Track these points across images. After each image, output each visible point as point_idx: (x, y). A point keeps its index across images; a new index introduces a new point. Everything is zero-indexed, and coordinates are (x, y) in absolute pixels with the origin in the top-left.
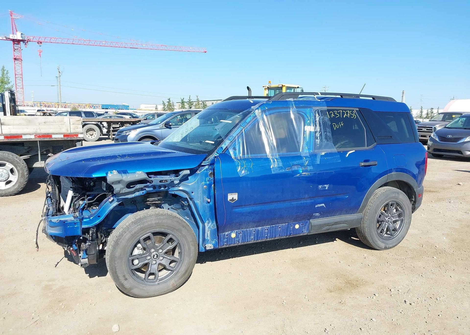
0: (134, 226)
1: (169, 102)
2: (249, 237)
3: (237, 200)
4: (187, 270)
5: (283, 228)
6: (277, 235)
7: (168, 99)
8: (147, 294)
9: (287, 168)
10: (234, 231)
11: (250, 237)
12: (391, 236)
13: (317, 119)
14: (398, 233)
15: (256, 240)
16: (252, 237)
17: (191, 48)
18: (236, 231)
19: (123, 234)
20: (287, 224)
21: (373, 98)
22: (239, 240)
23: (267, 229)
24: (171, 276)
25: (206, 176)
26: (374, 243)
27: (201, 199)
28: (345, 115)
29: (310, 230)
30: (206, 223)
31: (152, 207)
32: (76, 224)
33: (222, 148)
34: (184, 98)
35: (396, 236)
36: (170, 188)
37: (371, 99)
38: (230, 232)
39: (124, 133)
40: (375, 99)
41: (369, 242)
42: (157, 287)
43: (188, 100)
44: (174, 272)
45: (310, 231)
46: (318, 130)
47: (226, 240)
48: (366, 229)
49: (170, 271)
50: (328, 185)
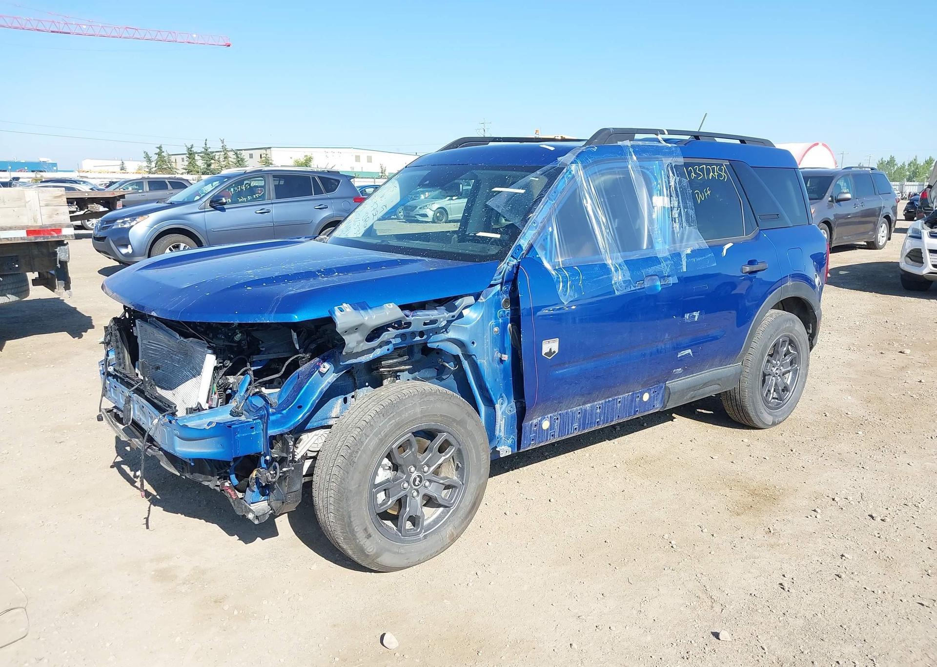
0: (384, 422)
1: (159, 154)
2: (570, 424)
3: (556, 352)
4: (475, 501)
5: (624, 401)
6: (616, 417)
7: (157, 148)
8: (406, 561)
9: (638, 283)
10: (546, 417)
11: (572, 425)
12: (779, 401)
13: (672, 184)
14: (791, 393)
15: (581, 429)
16: (576, 425)
17: (195, 36)
18: (549, 416)
19: (361, 440)
20: (630, 393)
21: (742, 141)
22: (554, 432)
23: (600, 407)
24: (446, 517)
25: (498, 306)
26: (758, 416)
27: (488, 356)
28: (711, 174)
29: (666, 401)
30: (497, 404)
31: (389, 379)
32: (253, 428)
33: (520, 247)
34: (192, 145)
35: (789, 400)
36: (432, 336)
37: (738, 142)
38: (539, 419)
39: (119, 224)
40: (746, 143)
41: (749, 416)
42: (423, 545)
43: (203, 150)
44: (451, 509)
45: (666, 403)
46: (676, 204)
47: (534, 435)
48: (747, 391)
49: (441, 509)
50: (699, 312)
